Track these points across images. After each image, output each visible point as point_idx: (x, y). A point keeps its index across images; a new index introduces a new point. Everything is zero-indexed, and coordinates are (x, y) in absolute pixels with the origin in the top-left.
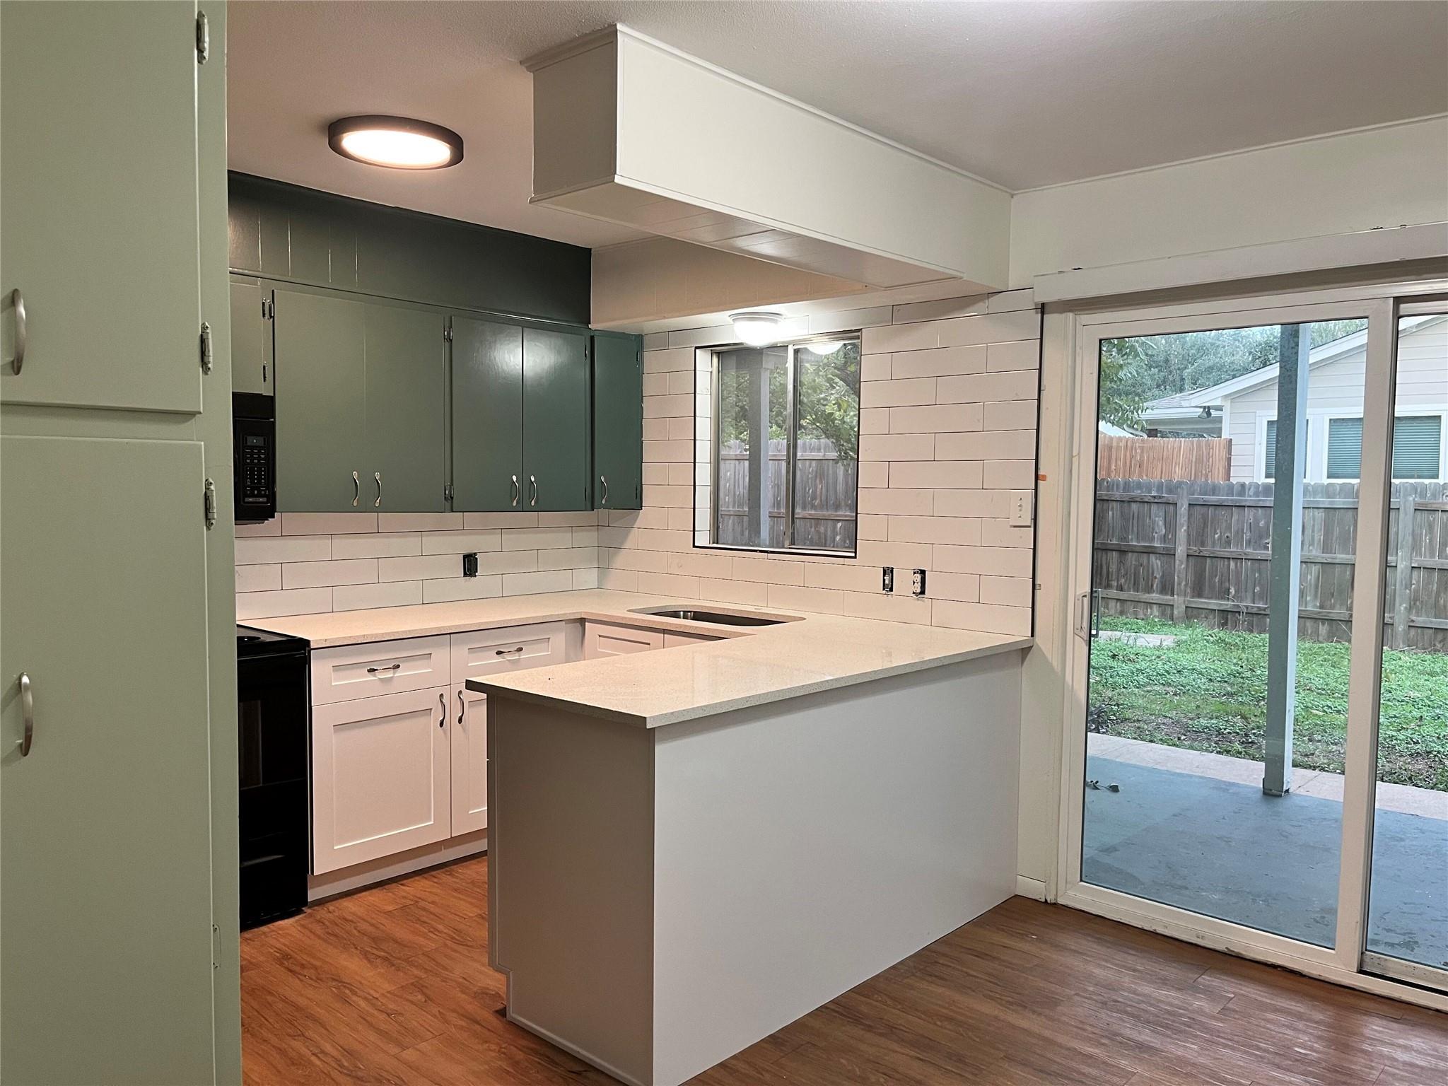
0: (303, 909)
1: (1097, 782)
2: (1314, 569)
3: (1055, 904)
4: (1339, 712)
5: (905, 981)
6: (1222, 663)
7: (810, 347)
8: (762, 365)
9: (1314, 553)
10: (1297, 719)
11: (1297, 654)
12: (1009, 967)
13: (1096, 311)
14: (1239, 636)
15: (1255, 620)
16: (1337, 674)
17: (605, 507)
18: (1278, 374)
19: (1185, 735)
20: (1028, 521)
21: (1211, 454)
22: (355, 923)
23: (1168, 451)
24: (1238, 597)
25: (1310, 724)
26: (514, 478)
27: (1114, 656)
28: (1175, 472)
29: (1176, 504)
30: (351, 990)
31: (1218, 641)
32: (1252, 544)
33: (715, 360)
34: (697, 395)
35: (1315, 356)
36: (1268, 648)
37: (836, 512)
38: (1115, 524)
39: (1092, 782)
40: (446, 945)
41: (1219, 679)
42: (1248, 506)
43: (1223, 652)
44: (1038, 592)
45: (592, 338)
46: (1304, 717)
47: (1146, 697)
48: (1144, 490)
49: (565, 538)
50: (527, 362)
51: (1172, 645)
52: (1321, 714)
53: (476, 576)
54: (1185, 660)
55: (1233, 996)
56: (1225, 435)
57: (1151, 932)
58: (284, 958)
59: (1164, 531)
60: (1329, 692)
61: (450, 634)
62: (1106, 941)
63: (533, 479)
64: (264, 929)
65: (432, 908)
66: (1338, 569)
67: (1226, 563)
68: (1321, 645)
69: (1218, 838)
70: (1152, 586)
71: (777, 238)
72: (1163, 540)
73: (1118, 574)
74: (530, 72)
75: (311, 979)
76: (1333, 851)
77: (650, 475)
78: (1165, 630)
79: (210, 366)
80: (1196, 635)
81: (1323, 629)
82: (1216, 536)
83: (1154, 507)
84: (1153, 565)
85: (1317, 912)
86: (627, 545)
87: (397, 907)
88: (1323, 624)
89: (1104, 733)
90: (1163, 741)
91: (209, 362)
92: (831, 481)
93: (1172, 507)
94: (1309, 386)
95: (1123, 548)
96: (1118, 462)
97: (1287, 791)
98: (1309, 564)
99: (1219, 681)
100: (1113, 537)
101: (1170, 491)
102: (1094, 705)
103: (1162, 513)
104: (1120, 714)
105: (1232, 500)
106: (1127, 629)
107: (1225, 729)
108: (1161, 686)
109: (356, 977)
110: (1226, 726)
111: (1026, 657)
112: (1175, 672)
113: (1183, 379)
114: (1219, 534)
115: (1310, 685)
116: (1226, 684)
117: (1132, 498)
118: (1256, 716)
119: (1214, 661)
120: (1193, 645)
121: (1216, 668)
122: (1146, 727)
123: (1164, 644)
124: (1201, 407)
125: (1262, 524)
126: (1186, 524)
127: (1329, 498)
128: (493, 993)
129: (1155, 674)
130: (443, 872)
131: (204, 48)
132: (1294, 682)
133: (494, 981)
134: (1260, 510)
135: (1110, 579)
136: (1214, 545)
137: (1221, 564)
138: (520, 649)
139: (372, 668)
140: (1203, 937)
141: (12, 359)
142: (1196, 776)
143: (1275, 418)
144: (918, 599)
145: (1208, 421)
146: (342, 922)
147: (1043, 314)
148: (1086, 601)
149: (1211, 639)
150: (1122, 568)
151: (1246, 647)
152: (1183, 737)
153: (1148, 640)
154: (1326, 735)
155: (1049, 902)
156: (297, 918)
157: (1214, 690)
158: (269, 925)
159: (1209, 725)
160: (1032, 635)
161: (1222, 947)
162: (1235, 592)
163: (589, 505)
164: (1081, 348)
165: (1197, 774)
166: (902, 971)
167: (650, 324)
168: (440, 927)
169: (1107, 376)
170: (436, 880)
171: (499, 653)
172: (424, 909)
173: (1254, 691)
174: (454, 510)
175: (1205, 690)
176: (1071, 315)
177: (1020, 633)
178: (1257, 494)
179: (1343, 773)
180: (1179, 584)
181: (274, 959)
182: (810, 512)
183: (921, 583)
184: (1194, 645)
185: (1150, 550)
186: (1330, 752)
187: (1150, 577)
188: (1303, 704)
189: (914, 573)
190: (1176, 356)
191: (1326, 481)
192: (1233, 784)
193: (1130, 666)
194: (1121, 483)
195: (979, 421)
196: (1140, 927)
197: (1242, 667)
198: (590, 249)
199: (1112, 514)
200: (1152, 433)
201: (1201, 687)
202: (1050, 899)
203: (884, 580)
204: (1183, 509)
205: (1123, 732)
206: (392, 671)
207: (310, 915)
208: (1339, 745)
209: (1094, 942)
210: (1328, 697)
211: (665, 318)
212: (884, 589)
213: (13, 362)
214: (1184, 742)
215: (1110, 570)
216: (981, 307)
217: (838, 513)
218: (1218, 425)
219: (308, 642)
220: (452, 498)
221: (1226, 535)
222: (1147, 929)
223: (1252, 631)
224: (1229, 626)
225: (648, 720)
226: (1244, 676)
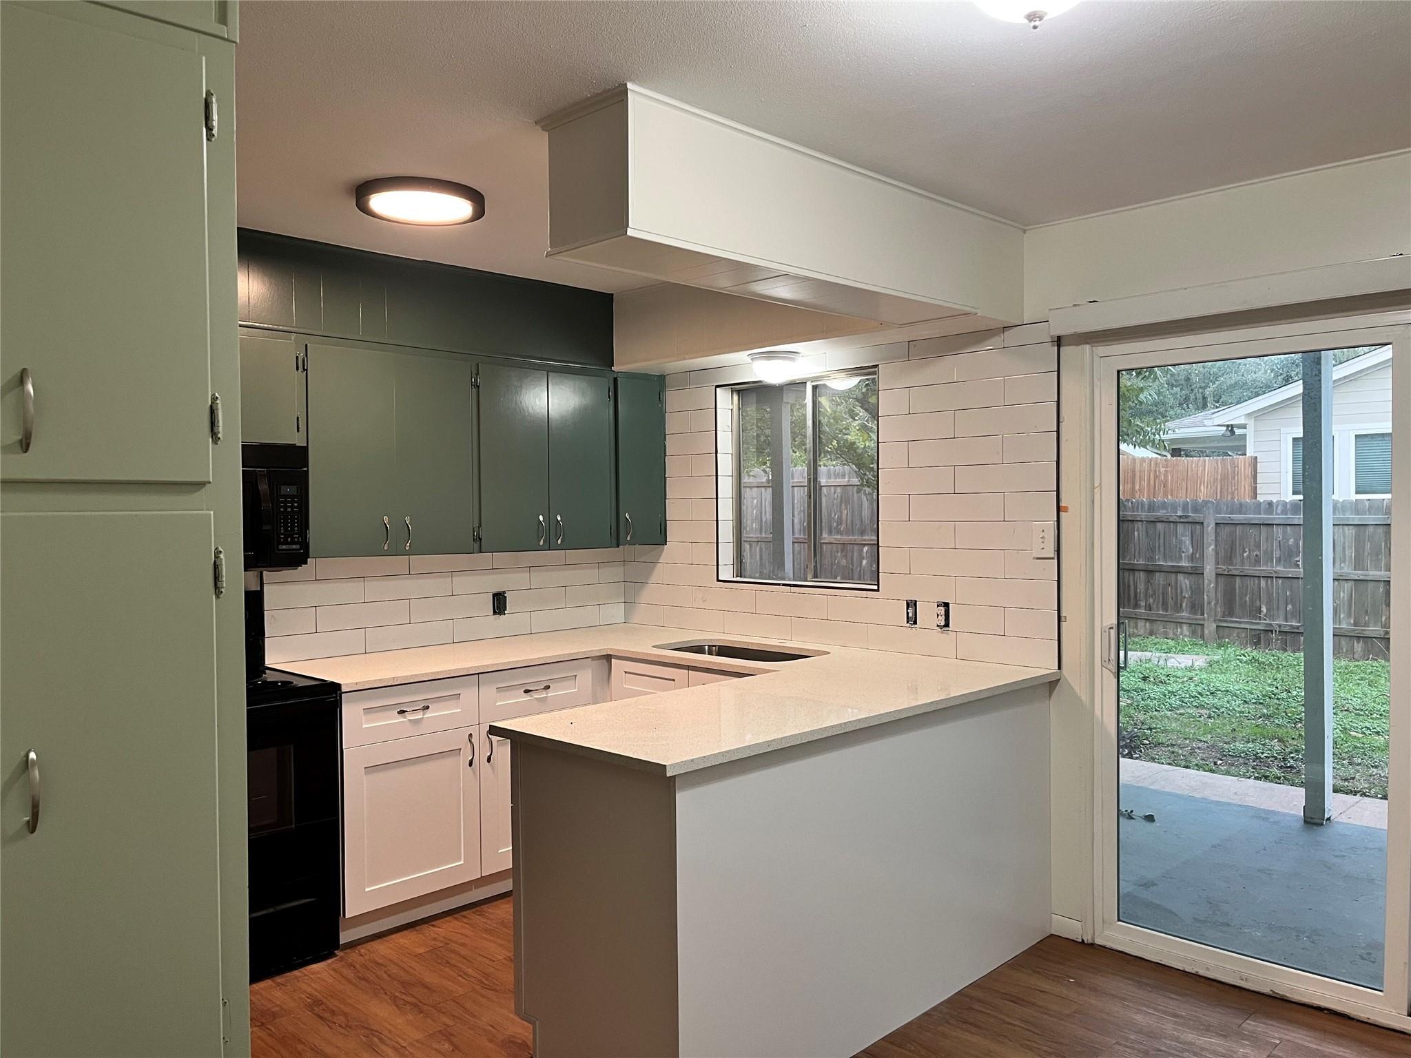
0: (336, 952)
1: (1132, 811)
2: (1347, 586)
3: (1092, 945)
4: (1378, 733)
5: (940, 1028)
6: (1257, 683)
7: (828, 383)
8: (783, 400)
9: (1346, 570)
10: (1336, 742)
11: (1334, 674)
12: (1046, 1014)
13: (1114, 343)
14: (1273, 656)
15: (1289, 638)
16: (1374, 694)
17: (630, 543)
18: (1301, 391)
19: (1221, 760)
20: (1051, 553)
21: (1236, 473)
22: (385, 967)
23: (1192, 470)
24: (1270, 616)
25: (1349, 747)
26: (541, 518)
27: (1145, 679)
28: (1200, 491)
29: (1203, 523)
30: (380, 1039)
31: (1251, 661)
32: (1282, 562)
33: (735, 397)
34: (718, 432)
35: (1339, 372)
36: (1303, 667)
37: (862, 536)
38: (1141, 545)
39: (1126, 811)
40: (474, 990)
41: (1254, 701)
42: (1276, 525)
43: (1258, 672)
44: (1063, 624)
45: (615, 380)
46: (1343, 740)
47: (1179, 720)
48: (1169, 510)
49: (591, 574)
50: (552, 406)
51: (1203, 665)
52: (1361, 736)
53: (505, 614)
54: (1218, 680)
55: (1278, 1042)
56: (1250, 452)
57: (1193, 974)
58: (315, 1004)
59: (1191, 550)
60: (1367, 712)
61: (478, 674)
62: (1148, 985)
63: (559, 519)
64: (296, 973)
65: (463, 951)
66: (1371, 585)
67: (1257, 581)
68: (1357, 663)
69: (1259, 871)
70: (1181, 605)
71: (791, 282)
72: (1190, 559)
73: (1146, 594)
74: (546, 130)
75: (340, 1026)
76: (1377, 882)
77: (673, 511)
78: (1196, 650)
79: (220, 435)
80: (1229, 655)
81: (1358, 647)
82: (1245, 555)
83: (1180, 527)
84: (1181, 584)
85: (1364, 948)
86: (653, 579)
87: (427, 950)
88: (1358, 642)
89: (1137, 758)
90: (1198, 767)
91: (219, 432)
92: (856, 507)
93: (1198, 527)
94: (1334, 403)
95: (1151, 568)
96: (1142, 482)
97: (1329, 819)
98: (1341, 582)
99: (1254, 703)
100: (1139, 558)
101: (1195, 510)
102: (1125, 729)
103: (1188, 533)
104: (1153, 739)
105: (1260, 519)
106: (1157, 649)
107: (1262, 753)
108: (1195, 709)
109: (386, 1024)
110: (1263, 750)
111: (1055, 689)
112: (1208, 693)
113: (1204, 398)
114: (1248, 553)
115: (1347, 705)
116: (1261, 706)
117: (1157, 518)
118: (1293, 739)
119: (1248, 682)
120: (1225, 666)
121: (1250, 689)
122: (1180, 752)
123: (1196, 664)
124: (1224, 426)
125: (1291, 541)
126: (1213, 543)
127: (1358, 515)
128: (520, 1042)
129: (1187, 696)
130: (473, 912)
131: (213, 126)
132: (1332, 703)
133: (520, 1029)
134: (1288, 527)
135: (1138, 599)
136: (1243, 563)
137: (1251, 583)
138: (548, 687)
139: (402, 709)
140: (1246, 979)
141: (20, 437)
142: (1235, 805)
143: (1301, 435)
144: (942, 633)
145: (1233, 440)
146: (372, 966)
147: (1059, 346)
148: (1113, 632)
149: (1244, 659)
150: (1150, 588)
151: (1280, 666)
152: (1219, 762)
153: (1179, 661)
154: (1366, 758)
155: (1086, 942)
156: (330, 961)
157: (1249, 713)
158: (300, 970)
159: (1245, 749)
160: (1059, 668)
161: (1266, 990)
162: (1267, 610)
163: (614, 542)
164: (1100, 380)
165: (1234, 802)
166: (935, 1017)
167: (673, 366)
168: (470, 971)
169: (1128, 399)
170: (465, 921)
171: (527, 691)
172: (454, 952)
173: (1290, 713)
174: (482, 551)
175: (1240, 712)
176: (1087, 347)
177: (1047, 666)
178: (1284, 512)
179: (1385, 797)
180: (1209, 603)
181: (306, 1005)
182: (836, 537)
183: (945, 616)
184: (1227, 666)
185: (1177, 570)
186: (1370, 776)
187: (1179, 598)
188: (1341, 725)
189: (938, 606)
190: (1197, 375)
191: (1355, 497)
192: (1274, 813)
193: (1162, 688)
194: (1146, 503)
195: (998, 453)
196: (1181, 969)
197: (1277, 688)
198: (612, 295)
199: (1138, 533)
200: (1176, 452)
201: (1236, 709)
202: (1088, 939)
203: (908, 613)
204: (1210, 528)
205: (1157, 756)
206: (421, 712)
207: (342, 959)
208: (1380, 768)
209: (1135, 985)
210: (1366, 718)
211: (685, 359)
212: (908, 622)
213: (21, 441)
214: (1221, 767)
215: (1138, 590)
216: (997, 341)
217: (864, 538)
218: (1242, 443)
219: (339, 685)
220: (480, 539)
221: (1255, 554)
222: (1190, 971)
223: (1285, 650)
224: (1262, 645)
225: (667, 767)
226: (1279, 697)
